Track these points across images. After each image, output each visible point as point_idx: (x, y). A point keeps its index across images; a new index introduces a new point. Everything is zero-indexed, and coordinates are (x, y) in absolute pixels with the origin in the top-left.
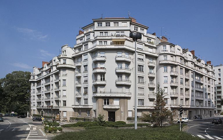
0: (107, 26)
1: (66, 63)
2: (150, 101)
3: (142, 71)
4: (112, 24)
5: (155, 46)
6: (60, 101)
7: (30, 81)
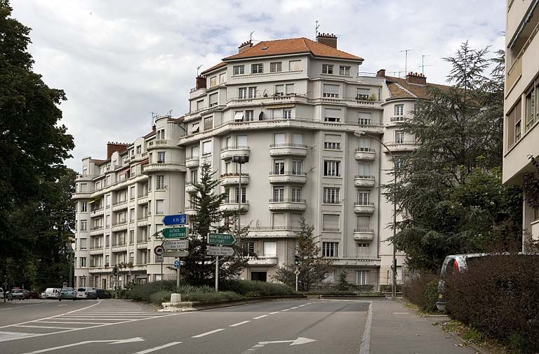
0: (254, 71)
1: (164, 159)
2: (360, 245)
3: (337, 175)
4: (267, 66)
5: (377, 106)
6: (149, 250)
7: (74, 197)
